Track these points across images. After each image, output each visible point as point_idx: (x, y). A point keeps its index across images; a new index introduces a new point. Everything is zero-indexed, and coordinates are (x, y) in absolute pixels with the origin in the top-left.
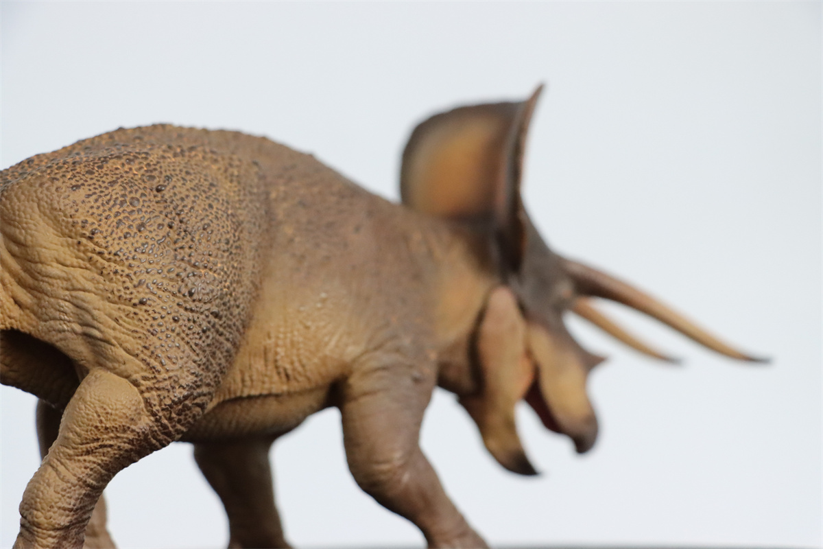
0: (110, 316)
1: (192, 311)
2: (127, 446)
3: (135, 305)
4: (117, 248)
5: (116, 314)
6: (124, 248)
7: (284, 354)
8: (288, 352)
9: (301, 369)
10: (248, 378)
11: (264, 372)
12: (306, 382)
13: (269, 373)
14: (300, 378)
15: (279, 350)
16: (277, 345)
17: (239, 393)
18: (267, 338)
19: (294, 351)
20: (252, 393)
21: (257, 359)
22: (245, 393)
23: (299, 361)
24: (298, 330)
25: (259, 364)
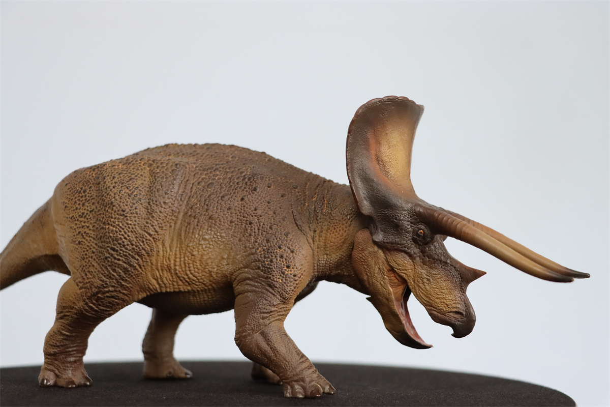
3: (77, 244)
4: (72, 215)
6: (75, 215)
7: (180, 270)
8: (184, 269)
9: (195, 279)
10: (161, 283)
11: (171, 280)
12: (203, 286)
13: (175, 280)
14: (197, 283)
15: (177, 268)
16: (175, 265)
17: (159, 291)
18: (168, 261)
19: (187, 268)
20: (168, 290)
21: (165, 272)
22: (164, 291)
23: (192, 274)
24: (188, 257)
25: (166, 274)
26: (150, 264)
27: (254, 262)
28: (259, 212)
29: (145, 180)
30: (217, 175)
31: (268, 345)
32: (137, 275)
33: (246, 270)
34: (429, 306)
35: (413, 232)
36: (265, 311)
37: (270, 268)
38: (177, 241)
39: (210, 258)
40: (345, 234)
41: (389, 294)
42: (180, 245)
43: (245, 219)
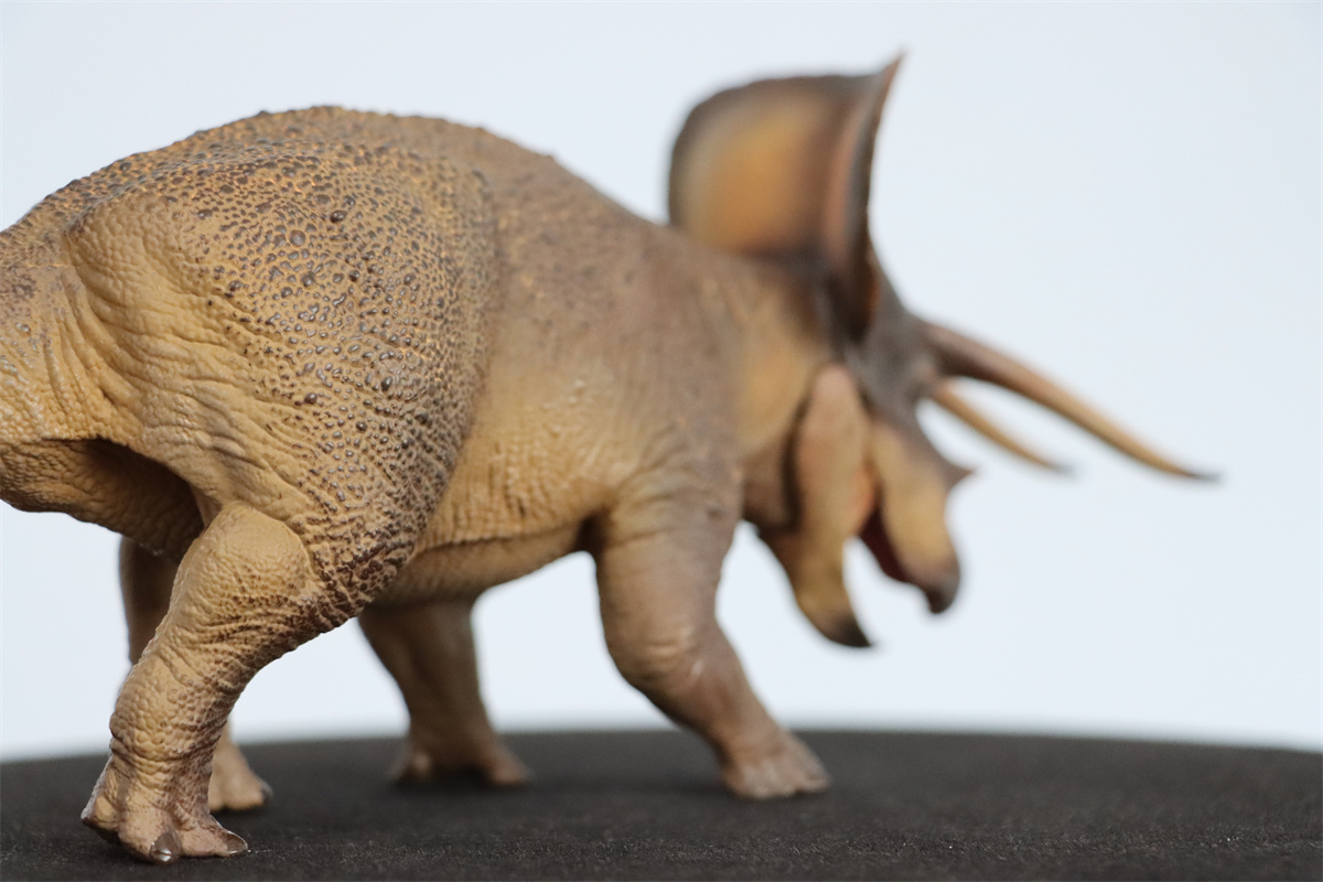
0: (258, 421)
1: (387, 414)
2: (283, 628)
3: (297, 404)
4: (271, 313)
5: (268, 418)
6: (282, 312)
7: (518, 477)
8: (525, 475)
9: (543, 500)
11: (488, 504)
12: (550, 519)
13: (495, 506)
14: (542, 513)
15: (512, 470)
16: (508, 464)
17: (448, 538)
18: (494, 452)
19: (535, 472)
20: (469, 537)
21: (479, 485)
22: (459, 537)
23: (541, 487)
24: (542, 440)
25: (481, 493)
26: (462, 461)
29: (434, 216)
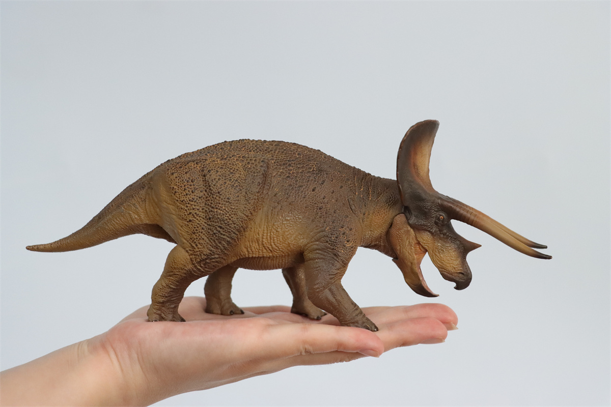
1: (210, 225)
2: (184, 275)
3: (188, 222)
4: (183, 199)
5: (181, 224)
6: (185, 199)
7: (266, 242)
8: (269, 241)
9: (277, 248)
10: (250, 250)
11: (258, 248)
12: (282, 253)
13: (261, 249)
14: (278, 251)
15: (264, 240)
16: (263, 238)
17: (247, 256)
18: (257, 235)
19: (272, 241)
20: (254, 256)
21: (254, 243)
22: (251, 256)
23: (275, 245)
24: (273, 233)
25: (255, 245)
26: (244, 237)
27: (323, 237)
28: (326, 200)
29: (240, 174)
30: (291, 170)
31: (334, 297)
32: (235, 246)
33: (317, 243)
34: (441, 268)
35: (436, 217)
36: (332, 273)
37: (335, 242)
38: (265, 220)
39: (290, 233)
40: (386, 217)
41: (414, 259)
42: (267, 223)
43: (316, 205)
